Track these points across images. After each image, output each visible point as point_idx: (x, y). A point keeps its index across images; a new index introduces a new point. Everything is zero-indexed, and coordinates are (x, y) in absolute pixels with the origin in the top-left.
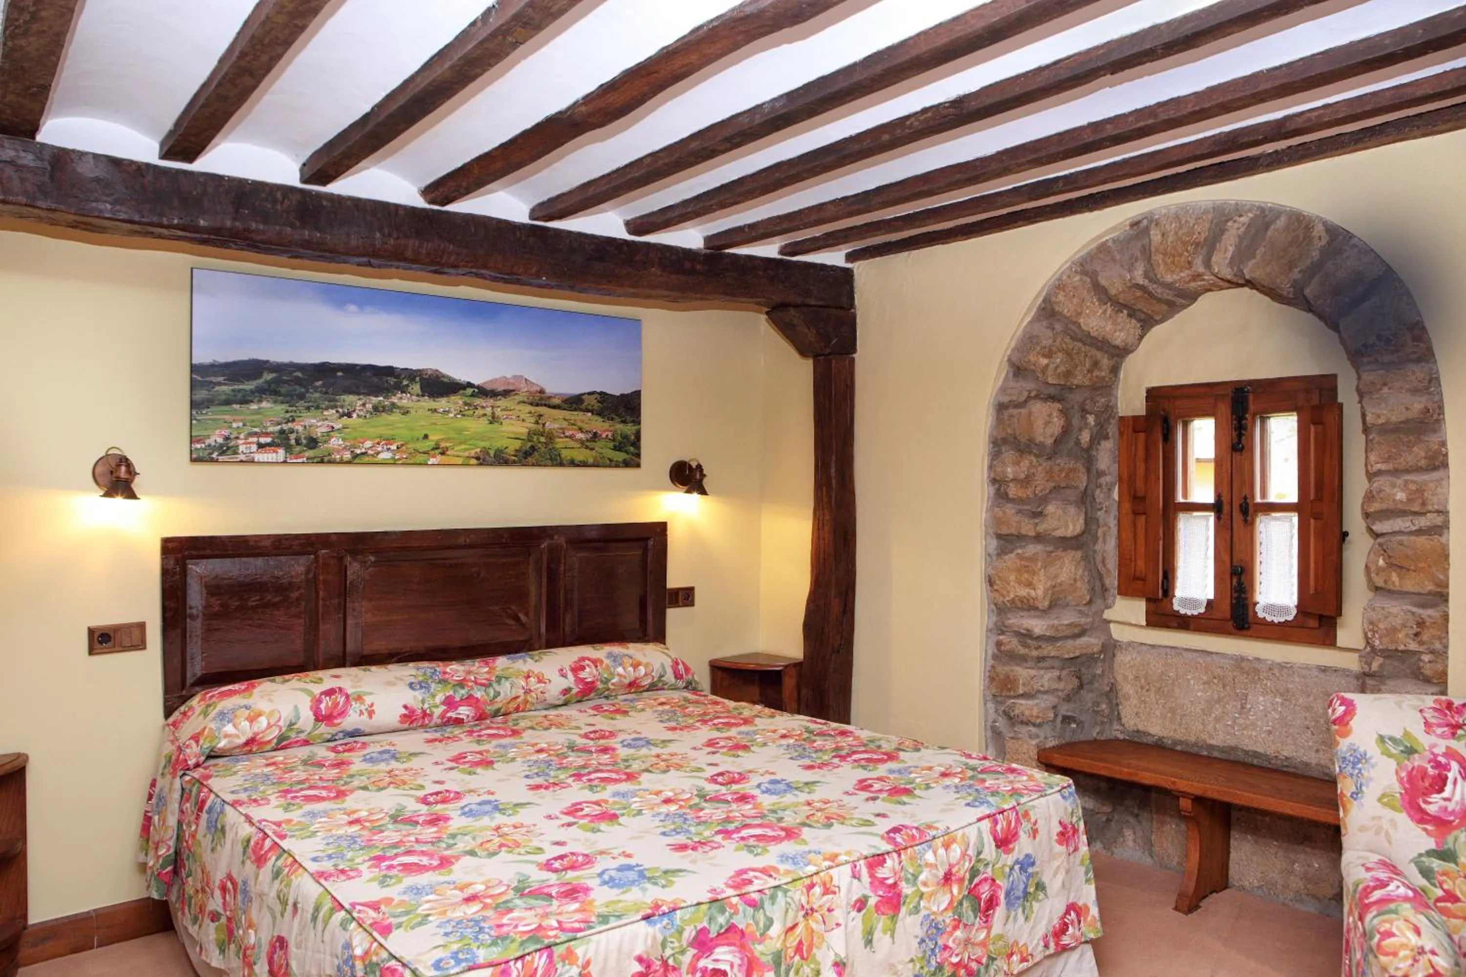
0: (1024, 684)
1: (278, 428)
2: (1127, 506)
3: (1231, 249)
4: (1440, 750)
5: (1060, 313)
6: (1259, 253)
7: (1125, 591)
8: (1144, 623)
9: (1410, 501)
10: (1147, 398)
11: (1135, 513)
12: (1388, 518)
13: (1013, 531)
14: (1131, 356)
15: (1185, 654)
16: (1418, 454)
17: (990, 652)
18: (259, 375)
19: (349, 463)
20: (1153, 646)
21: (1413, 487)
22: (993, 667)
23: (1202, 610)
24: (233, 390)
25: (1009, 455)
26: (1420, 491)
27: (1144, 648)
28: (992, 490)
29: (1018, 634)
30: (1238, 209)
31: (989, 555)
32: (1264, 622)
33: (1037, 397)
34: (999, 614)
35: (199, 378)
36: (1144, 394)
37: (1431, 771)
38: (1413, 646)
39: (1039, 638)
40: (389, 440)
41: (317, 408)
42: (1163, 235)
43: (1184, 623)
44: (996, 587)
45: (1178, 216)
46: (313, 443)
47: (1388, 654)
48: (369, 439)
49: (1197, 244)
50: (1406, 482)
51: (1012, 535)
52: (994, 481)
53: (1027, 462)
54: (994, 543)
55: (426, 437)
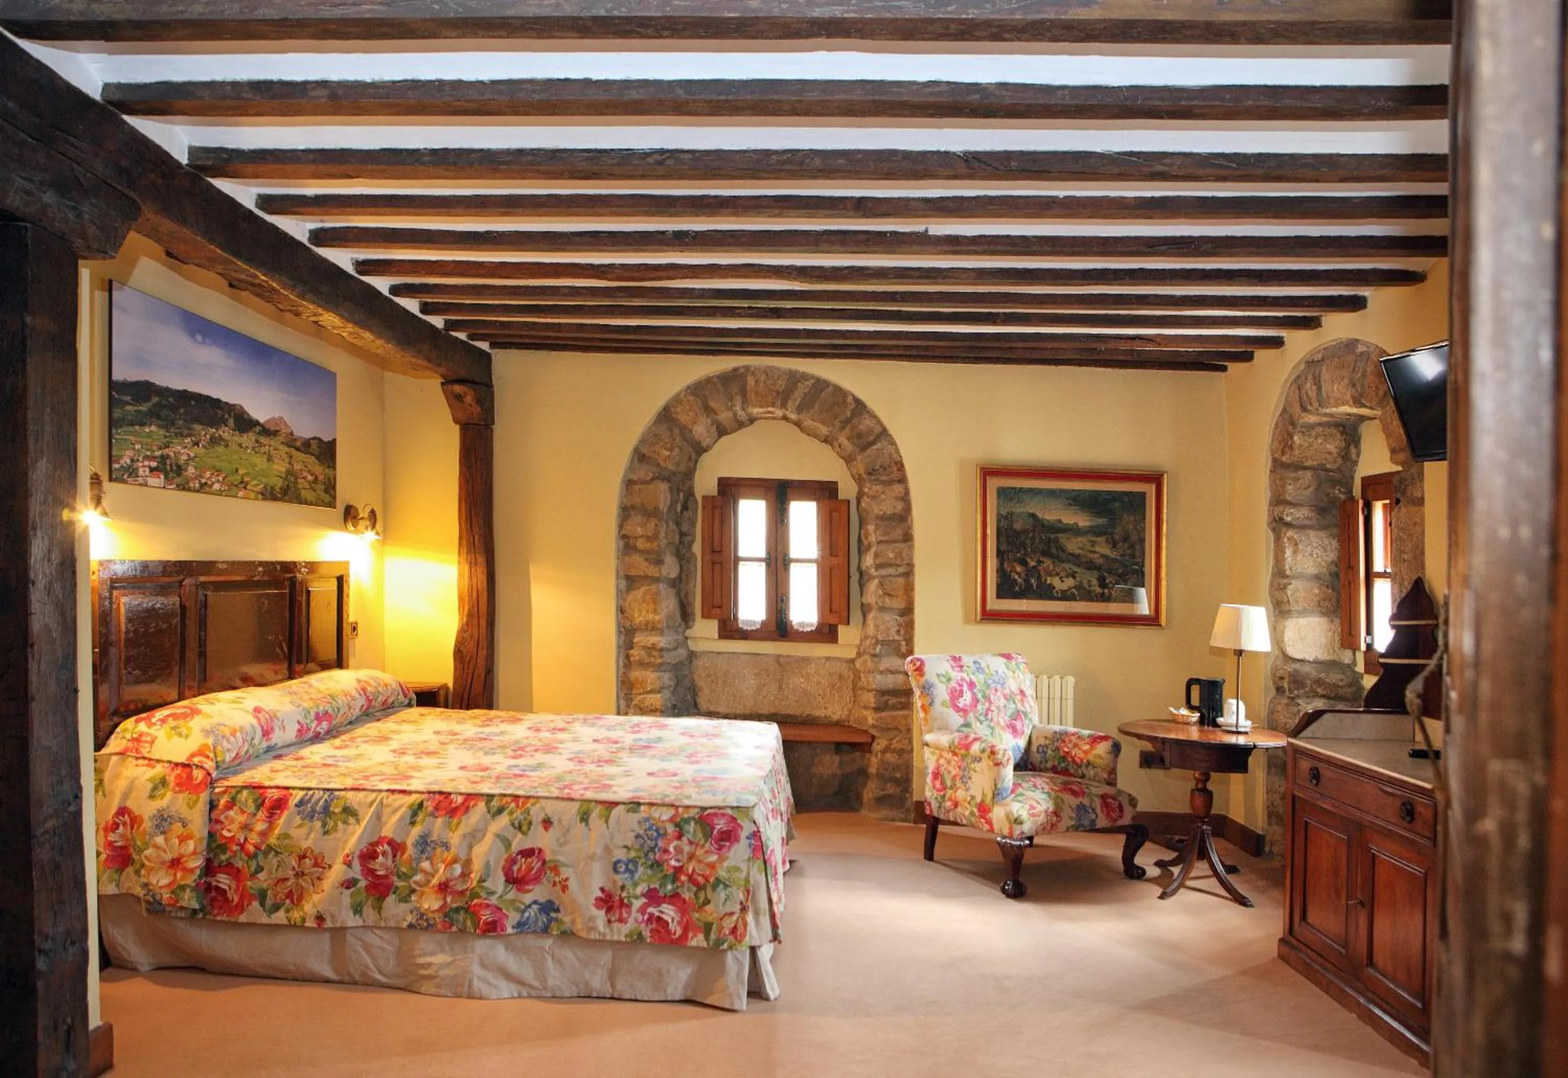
0: (651, 683)
1: (160, 452)
2: (708, 557)
3: (799, 400)
4: (959, 678)
5: (677, 420)
6: (817, 405)
7: (706, 615)
8: (717, 637)
9: (895, 558)
10: (719, 485)
11: (714, 563)
12: (884, 568)
13: (642, 574)
14: (705, 454)
15: (742, 657)
16: (898, 533)
17: (621, 664)
18: (147, 399)
19: (198, 491)
20: (719, 653)
21: (897, 550)
22: (624, 673)
23: (759, 626)
24: (136, 411)
25: (637, 519)
26: (900, 553)
27: (711, 655)
28: (622, 543)
29: (645, 648)
30: (805, 377)
31: (621, 591)
32: (797, 632)
33: (658, 478)
34: (626, 635)
35: (116, 396)
36: (716, 481)
37: (958, 688)
38: (897, 638)
39: (662, 650)
40: (219, 471)
41: (182, 435)
42: (756, 381)
43: (744, 635)
44: (626, 615)
45: (768, 371)
46: (179, 470)
47: (884, 643)
48: (209, 469)
49: (778, 393)
50: (895, 548)
51: (640, 576)
52: (624, 537)
53: (653, 525)
54: (623, 583)
55: (237, 470)
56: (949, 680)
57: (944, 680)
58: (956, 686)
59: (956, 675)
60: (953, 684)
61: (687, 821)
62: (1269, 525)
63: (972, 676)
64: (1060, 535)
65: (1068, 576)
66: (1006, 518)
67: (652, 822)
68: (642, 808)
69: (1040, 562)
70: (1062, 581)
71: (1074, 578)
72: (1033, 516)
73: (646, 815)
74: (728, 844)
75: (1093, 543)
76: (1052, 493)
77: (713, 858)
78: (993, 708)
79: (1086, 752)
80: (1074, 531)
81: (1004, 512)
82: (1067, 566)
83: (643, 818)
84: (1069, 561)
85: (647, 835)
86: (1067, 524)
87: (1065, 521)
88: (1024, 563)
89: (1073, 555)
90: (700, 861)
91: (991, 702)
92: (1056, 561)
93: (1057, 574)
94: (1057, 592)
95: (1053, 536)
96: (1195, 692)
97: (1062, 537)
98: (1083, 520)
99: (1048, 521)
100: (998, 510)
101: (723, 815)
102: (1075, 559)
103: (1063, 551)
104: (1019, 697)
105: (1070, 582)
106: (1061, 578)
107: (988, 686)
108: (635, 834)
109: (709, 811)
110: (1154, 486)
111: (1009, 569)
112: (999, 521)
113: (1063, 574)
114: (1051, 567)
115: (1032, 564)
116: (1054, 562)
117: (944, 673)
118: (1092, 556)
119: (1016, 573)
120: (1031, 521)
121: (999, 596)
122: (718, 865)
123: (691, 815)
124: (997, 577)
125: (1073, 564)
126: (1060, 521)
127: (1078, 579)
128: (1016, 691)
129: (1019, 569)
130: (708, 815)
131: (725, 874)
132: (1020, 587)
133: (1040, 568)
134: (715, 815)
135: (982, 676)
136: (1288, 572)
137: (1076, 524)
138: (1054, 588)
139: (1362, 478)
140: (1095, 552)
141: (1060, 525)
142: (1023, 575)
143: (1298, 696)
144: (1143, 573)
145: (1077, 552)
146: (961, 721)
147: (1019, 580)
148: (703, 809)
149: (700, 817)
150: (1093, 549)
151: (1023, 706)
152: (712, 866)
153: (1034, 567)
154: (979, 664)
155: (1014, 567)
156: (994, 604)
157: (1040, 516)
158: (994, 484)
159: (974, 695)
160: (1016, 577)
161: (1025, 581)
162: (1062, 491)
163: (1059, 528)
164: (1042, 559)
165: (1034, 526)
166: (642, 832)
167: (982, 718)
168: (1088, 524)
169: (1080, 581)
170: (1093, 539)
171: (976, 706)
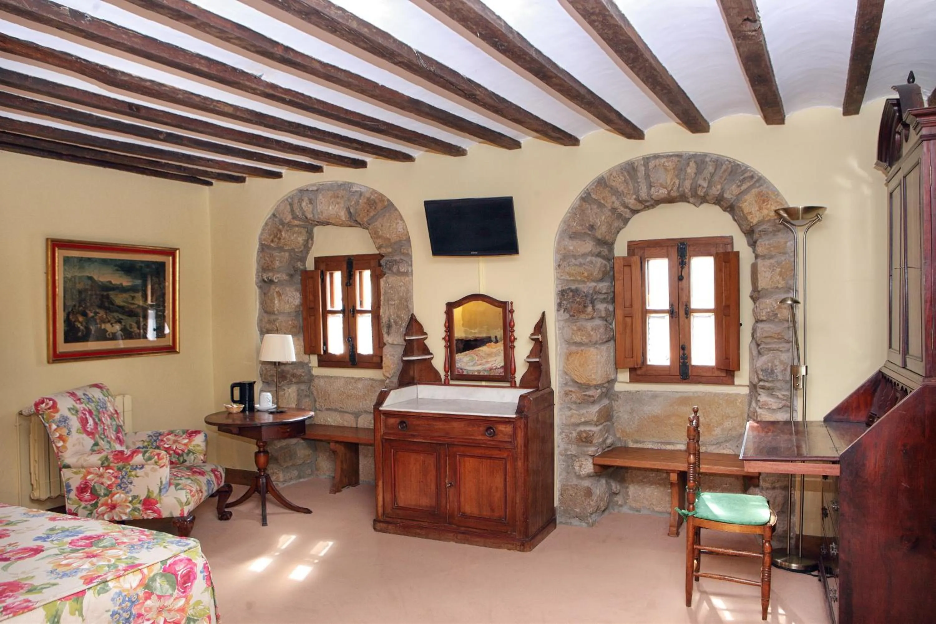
56: (77, 411)
57: (74, 412)
58: (82, 415)
59: (79, 406)
60: (80, 415)
61: (153, 579)
62: (257, 283)
63: (88, 406)
64: (111, 293)
65: (116, 322)
66: (70, 280)
67: (124, 594)
68: (111, 584)
69: (96, 313)
70: (113, 326)
71: (120, 322)
72: (90, 278)
73: (117, 590)
74: (189, 584)
75: (133, 298)
76: (105, 262)
77: (181, 602)
78: (106, 428)
79: (185, 445)
80: (122, 289)
81: (69, 276)
82: (116, 315)
83: (116, 593)
84: (117, 311)
85: (122, 609)
86: (115, 285)
87: (114, 282)
88: (84, 314)
89: (119, 307)
90: (170, 611)
91: (104, 424)
92: (108, 311)
93: (109, 321)
94: (109, 334)
95: (105, 293)
96: (237, 391)
97: (112, 294)
98: (125, 281)
99: (102, 282)
100: (64, 274)
101: (181, 561)
102: (121, 309)
103: (113, 304)
104: (116, 416)
105: (117, 327)
106: (112, 324)
107: (99, 412)
108: (111, 613)
109: (169, 562)
110: (171, 258)
111: (73, 320)
112: (65, 282)
113: (113, 321)
114: (105, 316)
115: (91, 315)
116: (106, 313)
117: (72, 407)
118: (132, 307)
119: (80, 322)
120: (90, 282)
121: (67, 341)
122: (186, 606)
123: (155, 572)
124: (65, 326)
125: (120, 313)
126: (110, 282)
127: (123, 324)
128: (113, 412)
129: (81, 319)
130: (170, 565)
131: (191, 611)
132: (82, 333)
133: (97, 317)
134: (175, 563)
135: (93, 404)
136: (276, 312)
137: (121, 284)
138: (107, 331)
139: (315, 258)
140: (133, 304)
141: (111, 285)
142: (84, 324)
143: (283, 385)
144: (164, 317)
145: (122, 304)
146: (92, 442)
147: (82, 328)
148: (163, 562)
149: (164, 570)
150: (133, 302)
151: (119, 422)
152: (182, 610)
153: (93, 317)
154: (87, 395)
155: (77, 318)
156: (63, 347)
157: (96, 278)
158: (60, 254)
159: (94, 419)
160: (79, 325)
161: (86, 328)
162: (111, 260)
163: (108, 288)
164: (98, 310)
165: (91, 286)
166: (116, 608)
167: (103, 437)
168: (130, 284)
169: (125, 326)
170: (133, 295)
171: (97, 428)
